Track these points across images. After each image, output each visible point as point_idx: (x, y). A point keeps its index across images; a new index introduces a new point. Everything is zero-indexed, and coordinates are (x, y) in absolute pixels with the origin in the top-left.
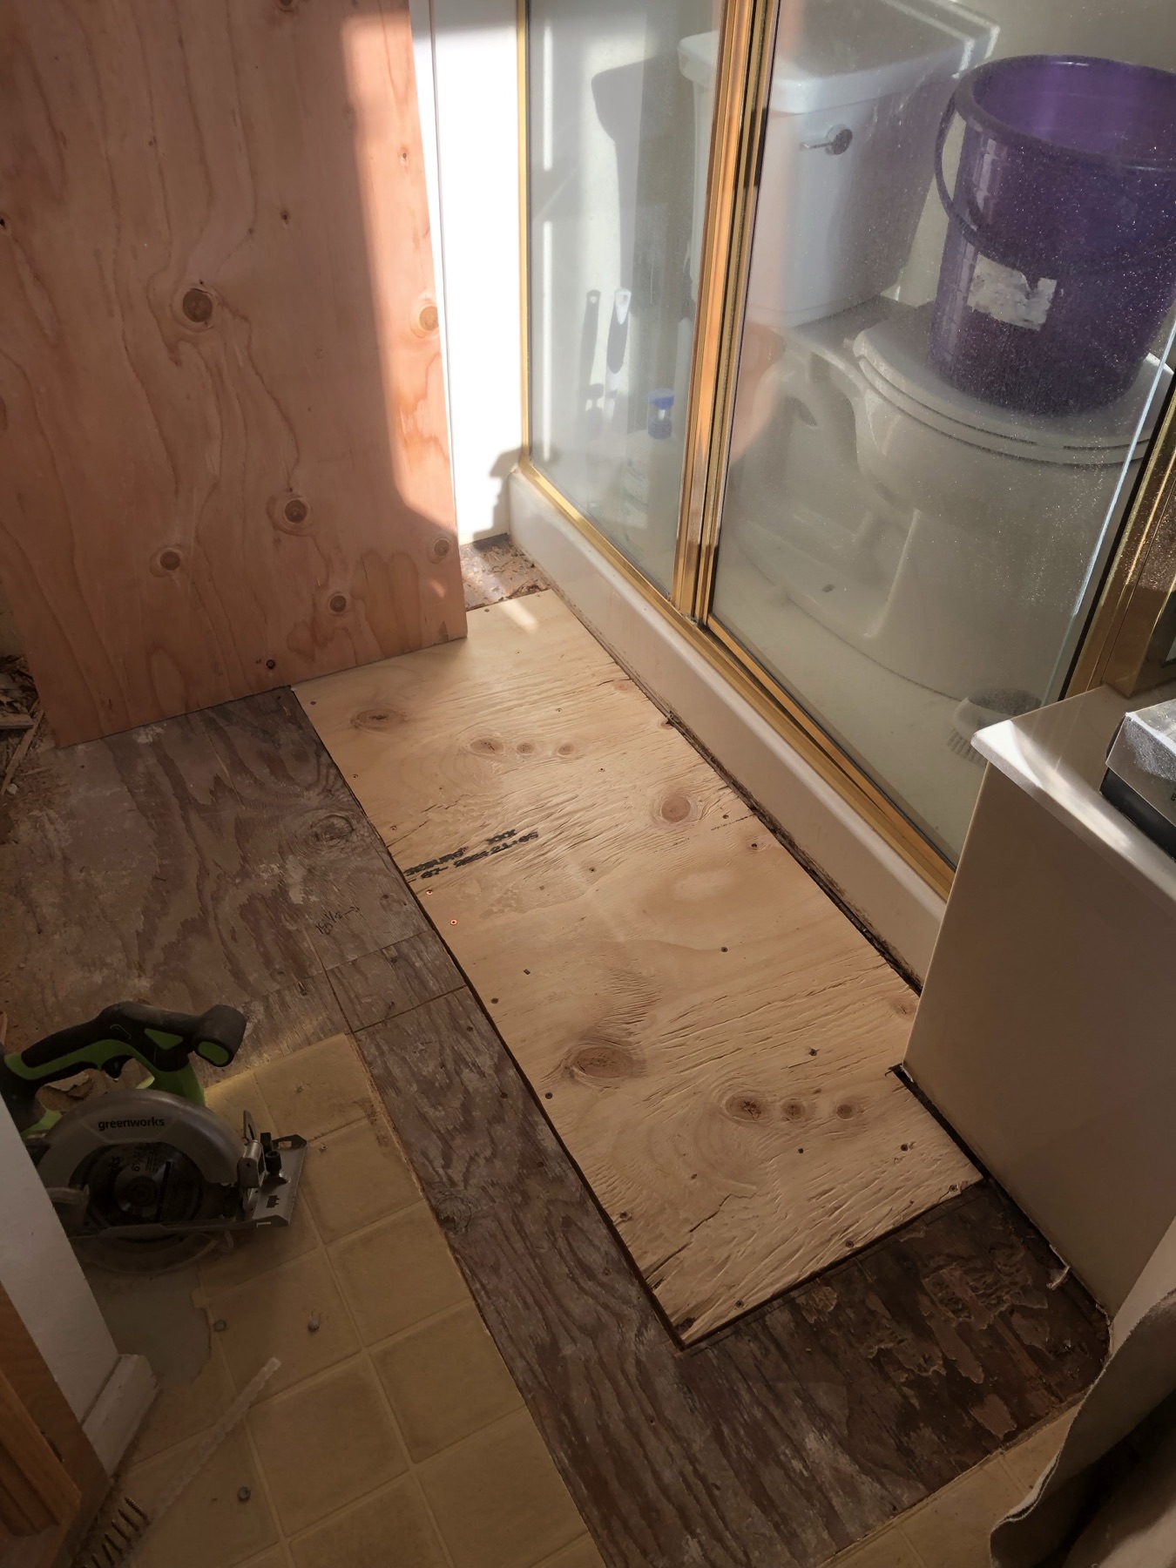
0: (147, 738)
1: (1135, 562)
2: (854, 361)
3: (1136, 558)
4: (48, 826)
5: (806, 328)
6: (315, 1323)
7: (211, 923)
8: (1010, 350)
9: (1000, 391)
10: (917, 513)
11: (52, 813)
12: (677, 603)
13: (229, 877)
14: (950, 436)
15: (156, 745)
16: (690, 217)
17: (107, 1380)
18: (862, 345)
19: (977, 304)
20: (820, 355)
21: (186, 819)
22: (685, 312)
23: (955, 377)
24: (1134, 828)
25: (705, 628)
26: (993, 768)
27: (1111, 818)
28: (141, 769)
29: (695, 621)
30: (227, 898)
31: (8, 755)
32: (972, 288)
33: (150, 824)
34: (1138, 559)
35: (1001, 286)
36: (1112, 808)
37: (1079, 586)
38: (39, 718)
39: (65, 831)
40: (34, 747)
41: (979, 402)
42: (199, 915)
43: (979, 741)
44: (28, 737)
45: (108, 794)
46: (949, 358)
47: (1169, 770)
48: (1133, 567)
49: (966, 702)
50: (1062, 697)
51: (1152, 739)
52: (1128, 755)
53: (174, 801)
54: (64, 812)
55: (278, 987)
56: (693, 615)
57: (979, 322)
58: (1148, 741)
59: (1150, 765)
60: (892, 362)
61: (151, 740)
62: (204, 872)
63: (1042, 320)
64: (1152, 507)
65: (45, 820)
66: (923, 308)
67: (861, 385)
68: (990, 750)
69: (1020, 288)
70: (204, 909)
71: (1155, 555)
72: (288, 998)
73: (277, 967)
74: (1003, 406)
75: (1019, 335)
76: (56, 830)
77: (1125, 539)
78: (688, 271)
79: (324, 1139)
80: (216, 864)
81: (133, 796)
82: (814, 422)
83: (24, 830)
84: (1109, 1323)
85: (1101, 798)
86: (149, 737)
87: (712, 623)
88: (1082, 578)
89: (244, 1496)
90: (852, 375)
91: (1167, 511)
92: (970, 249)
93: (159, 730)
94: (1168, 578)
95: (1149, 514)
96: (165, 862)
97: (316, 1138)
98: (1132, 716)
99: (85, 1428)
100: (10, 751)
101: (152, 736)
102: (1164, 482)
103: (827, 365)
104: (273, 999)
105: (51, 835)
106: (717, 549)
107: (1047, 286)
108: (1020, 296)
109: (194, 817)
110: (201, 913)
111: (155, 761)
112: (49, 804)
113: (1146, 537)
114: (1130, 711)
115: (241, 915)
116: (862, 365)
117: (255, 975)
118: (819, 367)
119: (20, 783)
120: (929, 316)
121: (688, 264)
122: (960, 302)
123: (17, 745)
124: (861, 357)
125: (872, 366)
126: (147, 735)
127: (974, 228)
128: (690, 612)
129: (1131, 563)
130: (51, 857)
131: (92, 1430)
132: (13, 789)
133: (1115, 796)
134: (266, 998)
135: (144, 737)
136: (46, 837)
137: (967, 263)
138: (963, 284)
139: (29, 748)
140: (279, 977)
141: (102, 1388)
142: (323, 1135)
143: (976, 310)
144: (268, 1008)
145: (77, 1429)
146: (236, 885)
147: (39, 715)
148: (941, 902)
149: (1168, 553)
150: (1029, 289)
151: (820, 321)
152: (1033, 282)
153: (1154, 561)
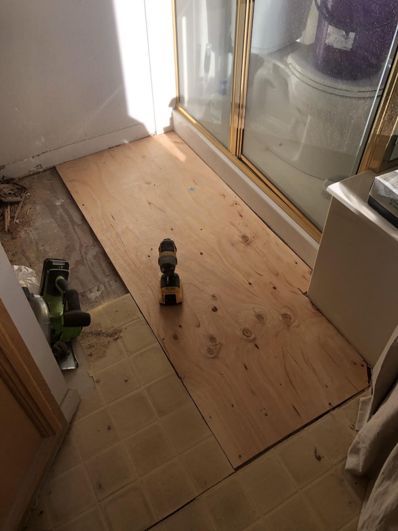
0: (59, 203)
1: (379, 128)
2: (287, 65)
3: (380, 126)
4: (30, 233)
5: (270, 54)
6: (127, 379)
7: (85, 261)
8: (338, 58)
9: (335, 72)
10: (309, 117)
11: (30, 228)
12: (231, 151)
13: (90, 247)
14: (319, 89)
15: (62, 205)
16: (231, 16)
17: (66, 395)
18: (290, 59)
19: (329, 43)
20: (276, 63)
21: (74, 229)
22: (230, 51)
23: (320, 68)
24: (378, 214)
25: (240, 159)
26: (334, 197)
27: (371, 211)
28: (58, 213)
29: (237, 157)
30: (89, 253)
31: (15, 211)
32: (327, 37)
33: (62, 231)
34: (380, 127)
35: (336, 36)
36: (371, 208)
37: (361, 137)
38: (24, 198)
39: (35, 234)
40: (23, 208)
41: (328, 77)
42: (81, 259)
43: (329, 189)
44: (21, 204)
45: (48, 221)
46: (319, 62)
47: (389, 194)
48: (379, 130)
49: (327, 180)
50: (356, 174)
51: (383, 185)
52: (376, 191)
53: (70, 223)
54: (34, 228)
55: (108, 280)
56: (236, 155)
57: (329, 49)
58: (382, 186)
59: (383, 193)
60: (299, 65)
61: (60, 204)
62: (81, 246)
63: (351, 47)
64: (385, 109)
65: (29, 231)
66: (310, 45)
67: (290, 74)
68: (333, 192)
69: (343, 36)
70: (82, 257)
71: (386, 125)
72: (111, 283)
73: (107, 274)
74: (336, 77)
75: (342, 52)
76: (32, 233)
77: (376, 120)
78: (230, 36)
79: (126, 325)
80: (85, 242)
81: (56, 222)
82: (274, 88)
83: (22, 234)
84: (371, 370)
85: (368, 206)
86: (60, 203)
87: (242, 157)
88: (362, 134)
89: (109, 428)
90: (287, 70)
91: (389, 110)
92: (326, 23)
93: (63, 201)
94: (390, 132)
95: (384, 111)
96: (69, 243)
97: (123, 325)
98: (378, 178)
99: (61, 408)
100: (15, 209)
101: (61, 202)
102: (389, 100)
103: (278, 67)
104: (107, 284)
105: (31, 236)
106: (243, 130)
107: (352, 35)
108: (343, 39)
109: (76, 227)
110: (82, 258)
111: (62, 210)
112: (30, 226)
113: (383, 119)
114: (377, 176)
115: (94, 258)
116: (290, 66)
117: (100, 277)
118: (276, 68)
119: (19, 219)
120: (312, 47)
121: (230, 33)
122: (323, 42)
123: (17, 207)
124: (290, 64)
125: (293, 66)
126: (59, 202)
127: (327, 15)
128: (235, 154)
129: (378, 128)
130: (32, 242)
131: (63, 408)
132: (18, 221)
133: (372, 204)
134: (104, 284)
135: (58, 203)
136: (29, 236)
137: (325, 29)
138: (324, 36)
139: (21, 208)
140: (108, 277)
141: (64, 398)
142: (125, 324)
143: (328, 45)
144: (105, 286)
145: (59, 408)
146: (92, 249)
147: (24, 197)
148: (318, 244)
149: (390, 124)
150: (346, 36)
151: (276, 52)
152: (347, 33)
153: (385, 127)
